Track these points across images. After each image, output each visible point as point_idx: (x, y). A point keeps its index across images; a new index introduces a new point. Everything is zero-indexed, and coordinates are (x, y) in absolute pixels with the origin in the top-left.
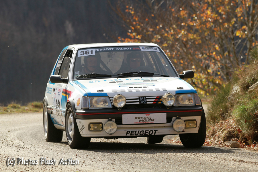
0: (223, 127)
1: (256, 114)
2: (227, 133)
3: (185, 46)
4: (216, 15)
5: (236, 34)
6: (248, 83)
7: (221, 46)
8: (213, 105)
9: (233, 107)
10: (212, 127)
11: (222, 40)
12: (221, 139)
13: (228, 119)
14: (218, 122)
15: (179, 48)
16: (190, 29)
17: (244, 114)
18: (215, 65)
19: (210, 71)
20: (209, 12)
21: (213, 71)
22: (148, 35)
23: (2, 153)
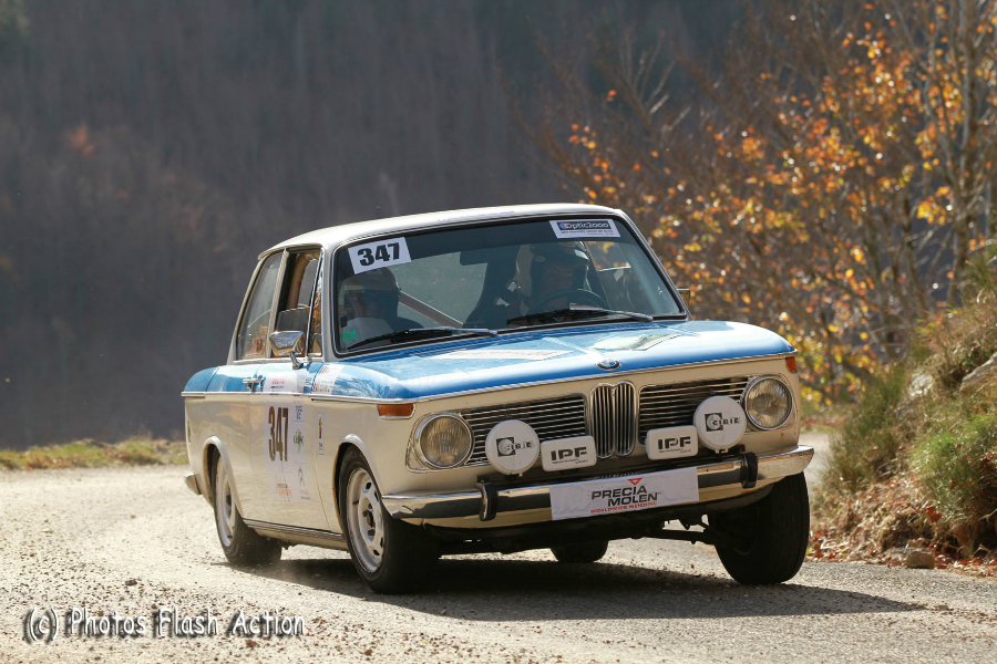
0: (881, 504)
1: (986, 460)
2: (894, 523)
3: (758, 250)
4: (857, 154)
5: (917, 212)
6: (961, 364)
7: (871, 251)
8: (849, 434)
9: (912, 442)
10: (845, 501)
11: (875, 230)
12: (875, 540)
13: (896, 477)
14: (865, 489)
15: (738, 258)
16: (772, 196)
17: (949, 460)
18: (851, 310)
19: (835, 328)
20: (833, 142)
21: (846, 330)
23: (188, 583)
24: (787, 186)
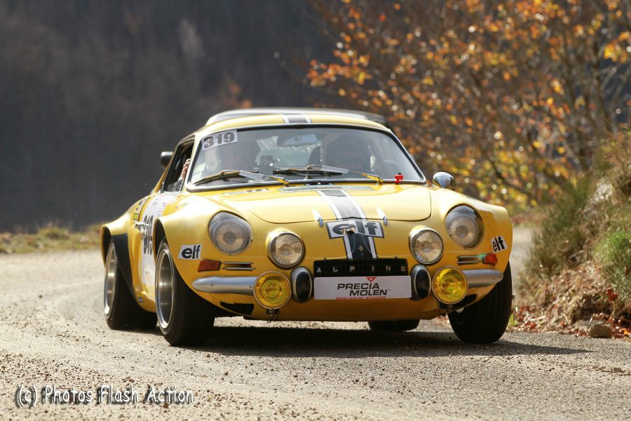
0: (572, 286)
2: (582, 301)
3: (478, 84)
4: (556, 7)
5: (603, 53)
7: (567, 84)
8: (547, 230)
9: (596, 237)
10: (543, 284)
11: (570, 67)
12: (567, 315)
13: (584, 265)
14: (558, 274)
15: (462, 89)
16: (489, 40)
17: (624, 252)
18: (551, 130)
19: (539, 144)
21: (548, 146)
22: (386, 55)
23: (25, 350)
24: (500, 33)
